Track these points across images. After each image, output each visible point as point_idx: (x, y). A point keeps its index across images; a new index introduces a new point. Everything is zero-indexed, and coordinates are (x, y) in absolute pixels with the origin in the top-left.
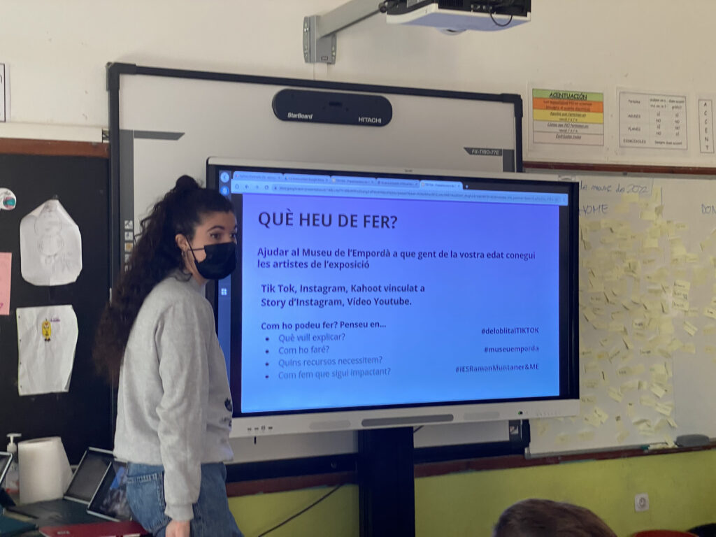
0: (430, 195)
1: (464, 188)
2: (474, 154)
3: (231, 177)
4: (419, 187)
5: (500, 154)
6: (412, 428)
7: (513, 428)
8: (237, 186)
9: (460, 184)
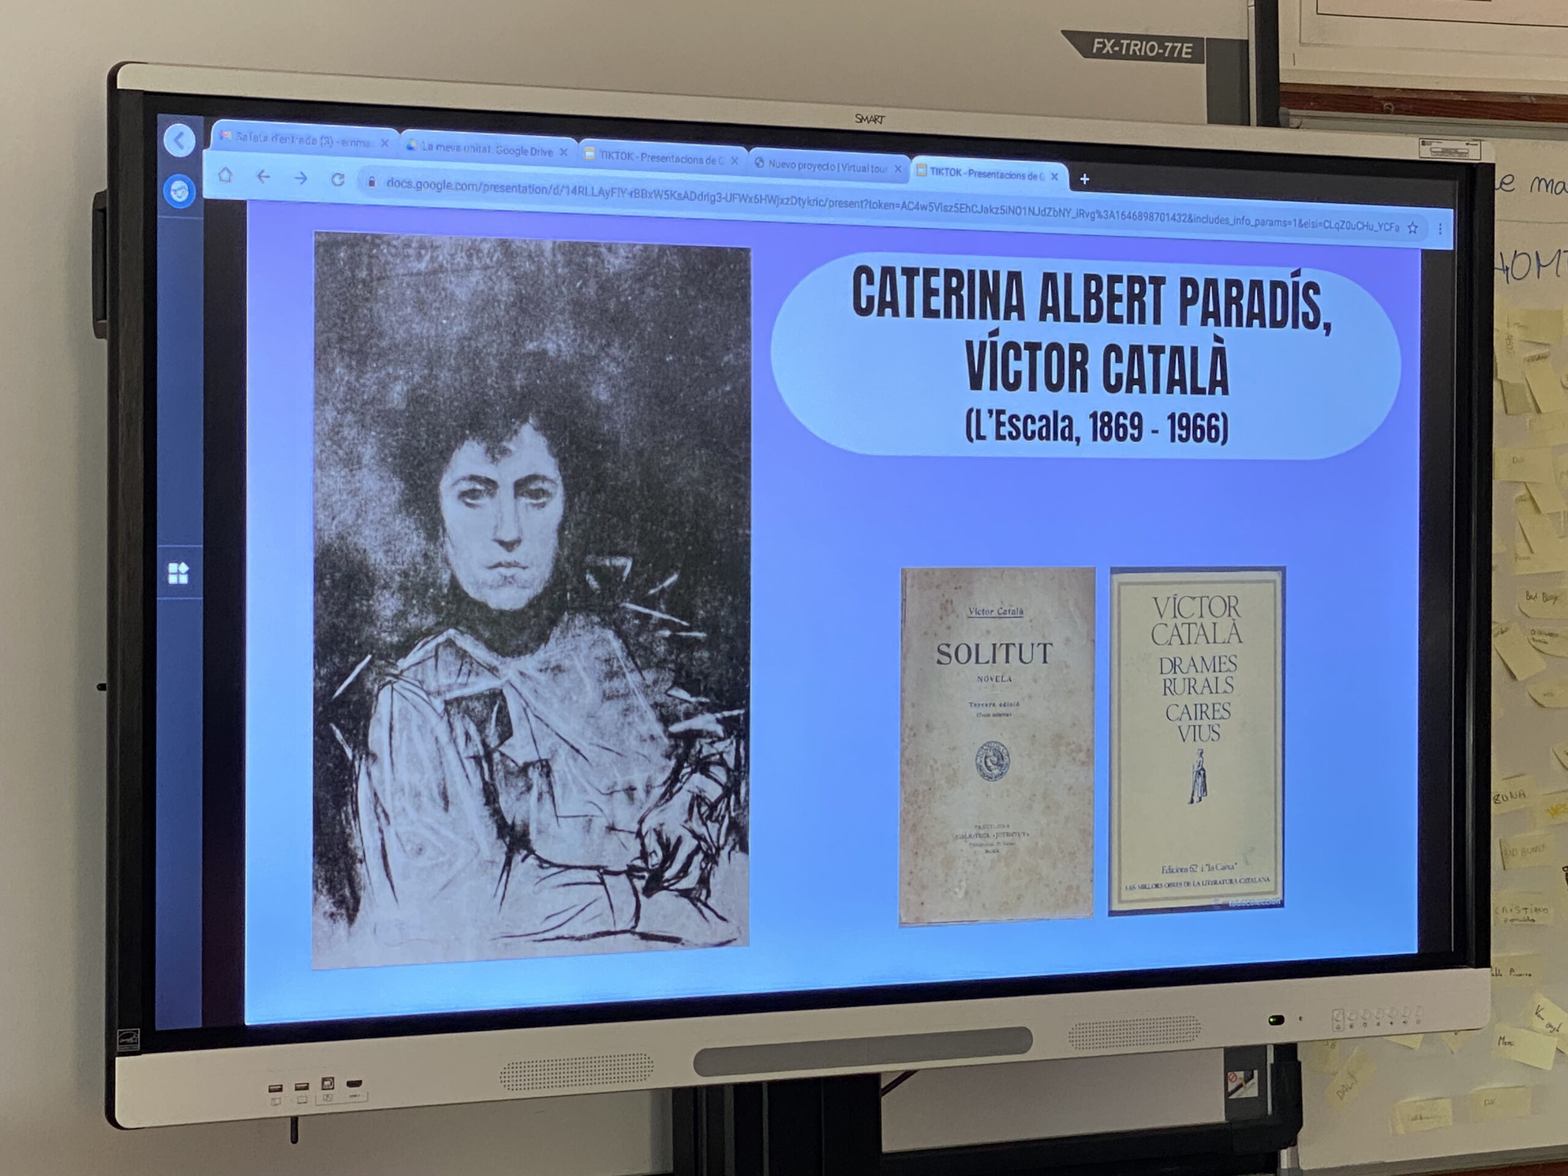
0: (946, 209)
1: (1075, 185)
2: (1100, 55)
3: (204, 141)
4: (905, 180)
5: (1196, 59)
6: (876, 1077)
7: (1241, 1074)
8: (226, 175)
9: (1060, 169)
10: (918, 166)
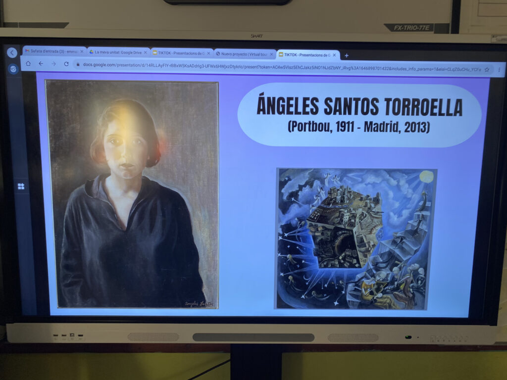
0: (290, 68)
1: (343, 58)
2: (397, 30)
3: (20, 53)
4: (274, 58)
5: (430, 30)
8: (28, 63)
9: (337, 53)
10: (280, 53)
